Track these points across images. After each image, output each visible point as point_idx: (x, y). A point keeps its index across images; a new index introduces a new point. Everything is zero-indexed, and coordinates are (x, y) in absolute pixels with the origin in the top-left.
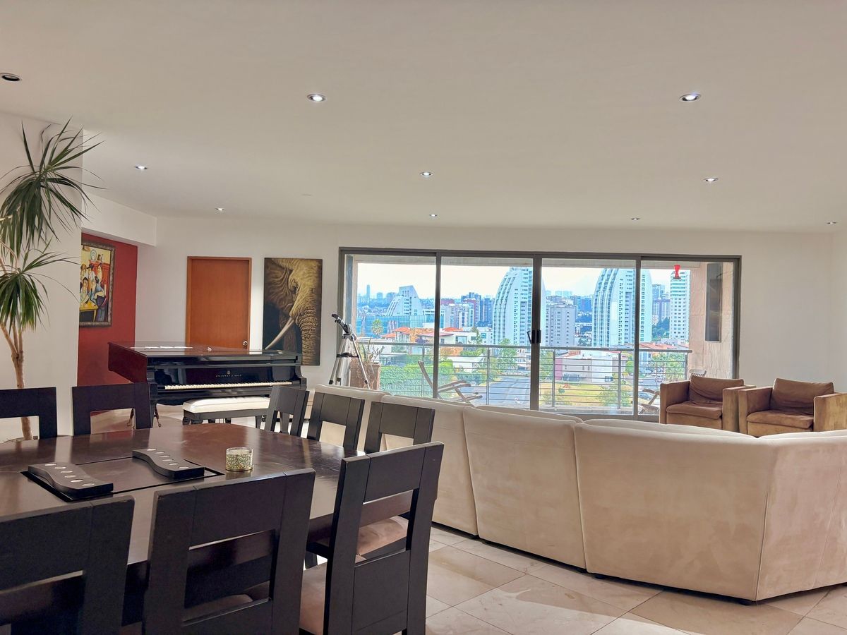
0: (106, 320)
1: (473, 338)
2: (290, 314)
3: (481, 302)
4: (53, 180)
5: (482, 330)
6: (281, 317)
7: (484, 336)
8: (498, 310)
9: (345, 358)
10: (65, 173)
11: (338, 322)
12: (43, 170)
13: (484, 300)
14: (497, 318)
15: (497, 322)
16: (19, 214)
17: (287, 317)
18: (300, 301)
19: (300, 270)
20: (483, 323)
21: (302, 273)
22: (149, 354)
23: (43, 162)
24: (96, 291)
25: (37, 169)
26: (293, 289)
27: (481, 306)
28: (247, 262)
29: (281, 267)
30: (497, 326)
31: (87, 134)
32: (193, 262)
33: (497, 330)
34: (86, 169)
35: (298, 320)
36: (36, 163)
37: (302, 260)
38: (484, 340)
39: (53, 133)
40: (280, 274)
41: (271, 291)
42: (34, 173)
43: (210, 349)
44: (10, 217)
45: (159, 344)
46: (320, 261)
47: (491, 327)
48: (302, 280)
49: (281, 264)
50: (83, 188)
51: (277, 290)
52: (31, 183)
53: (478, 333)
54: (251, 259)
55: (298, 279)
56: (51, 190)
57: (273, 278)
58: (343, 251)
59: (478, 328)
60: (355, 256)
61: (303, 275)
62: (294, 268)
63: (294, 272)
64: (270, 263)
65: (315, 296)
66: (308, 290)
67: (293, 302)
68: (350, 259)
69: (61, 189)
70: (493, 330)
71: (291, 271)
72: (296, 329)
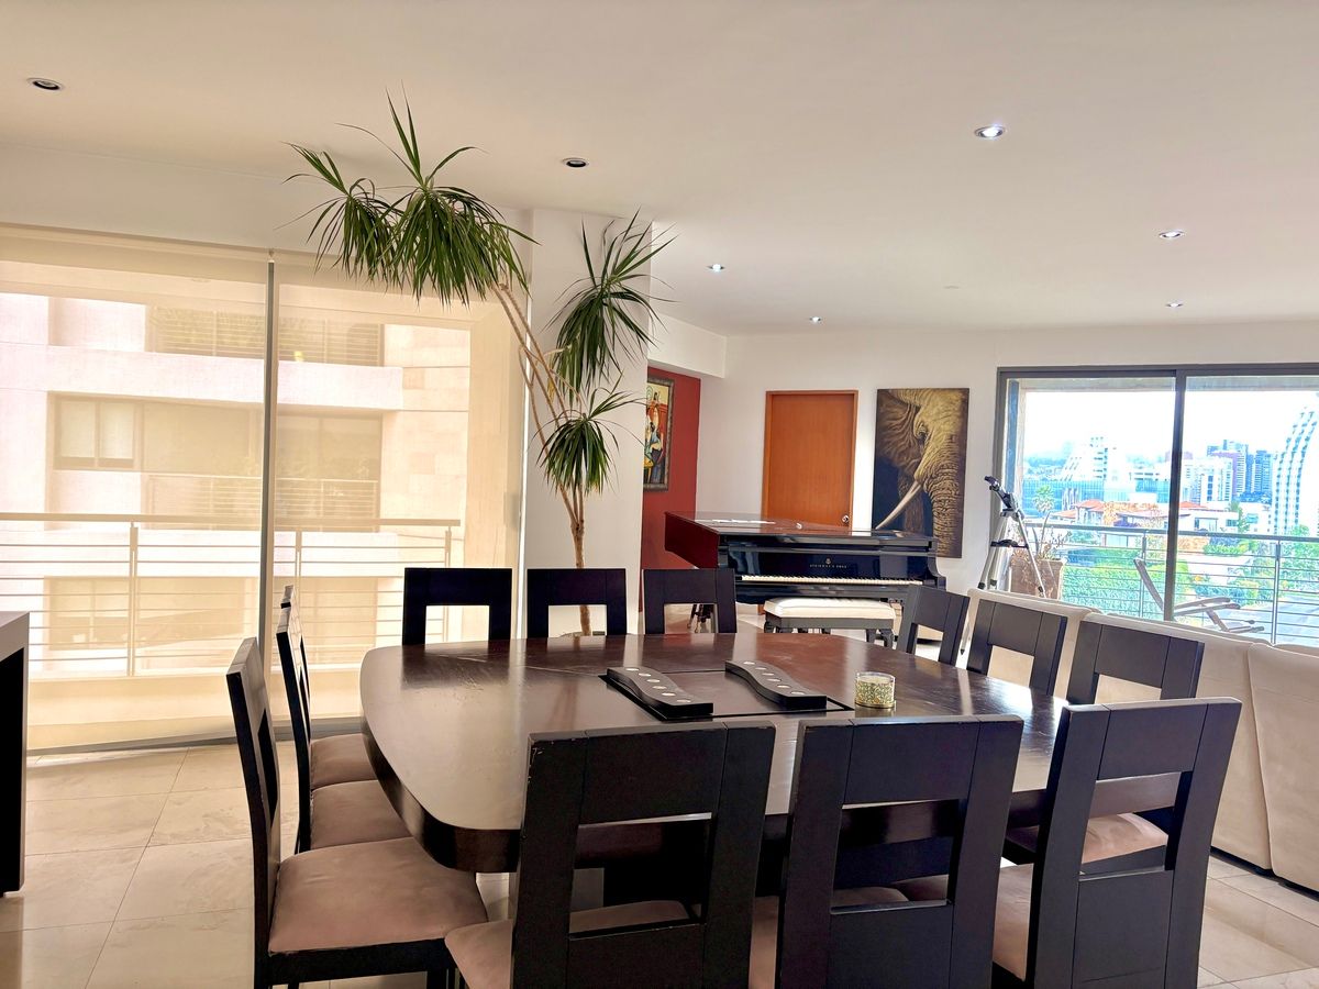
0: (662, 482)
1: (1230, 523)
2: (916, 475)
3: (1249, 457)
4: (617, 295)
5: (1248, 508)
6: (901, 480)
7: (1254, 520)
8: (1284, 473)
9: (1003, 548)
10: (629, 284)
11: (994, 488)
12: (605, 281)
13: (1255, 454)
14: (1283, 487)
15: (1282, 495)
16: (579, 341)
17: (911, 480)
18: (930, 456)
19: (934, 406)
20: (1252, 495)
21: (935, 411)
22: (721, 530)
23: (605, 271)
24: (652, 442)
25: (598, 281)
26: (919, 436)
27: (1249, 466)
28: (851, 397)
29: (902, 402)
30: (1282, 502)
31: (656, 228)
32: (774, 398)
33: (1282, 509)
34: (655, 277)
35: (928, 485)
36: (598, 274)
37: (935, 390)
38: (1252, 526)
39: (617, 231)
40: (900, 413)
41: (886, 440)
42: (596, 287)
43: (800, 526)
44: (570, 347)
45: (730, 516)
46: (965, 392)
47: (1270, 502)
48: (936, 423)
49: (903, 398)
50: (651, 302)
51: (895, 439)
52: (592, 301)
53: (1240, 515)
54: (857, 392)
55: (928, 421)
56: (615, 309)
57: (889, 419)
58: (1004, 374)
59: (1241, 505)
60: (1023, 381)
61: (938, 413)
62: (924, 403)
63: (921, 411)
64: (885, 398)
65: (956, 448)
66: (944, 438)
67: (920, 457)
68: (1015, 386)
69: (625, 305)
70: (1273, 508)
71: (918, 409)
72: (924, 499)
